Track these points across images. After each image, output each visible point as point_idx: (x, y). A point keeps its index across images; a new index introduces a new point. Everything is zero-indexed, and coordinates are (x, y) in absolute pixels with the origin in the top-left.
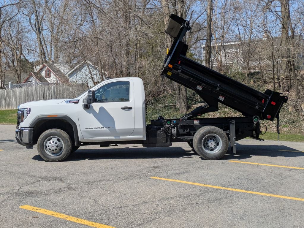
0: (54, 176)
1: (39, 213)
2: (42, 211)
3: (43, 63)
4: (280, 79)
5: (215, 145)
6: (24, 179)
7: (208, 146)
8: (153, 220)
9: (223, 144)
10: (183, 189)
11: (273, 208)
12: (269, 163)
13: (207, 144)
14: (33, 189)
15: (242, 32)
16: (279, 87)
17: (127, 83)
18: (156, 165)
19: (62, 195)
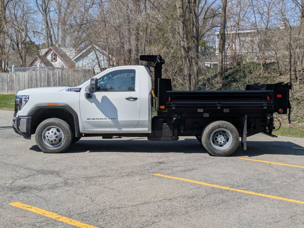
0: (51, 169)
1: (29, 211)
2: (34, 209)
3: (48, 46)
4: (297, 71)
5: (225, 140)
6: (18, 172)
7: (218, 142)
8: (153, 223)
9: (233, 140)
10: (188, 189)
11: (284, 214)
12: (282, 162)
13: (216, 139)
14: (26, 184)
15: (258, 19)
16: (295, 79)
17: (133, 71)
18: (161, 160)
19: (57, 191)
